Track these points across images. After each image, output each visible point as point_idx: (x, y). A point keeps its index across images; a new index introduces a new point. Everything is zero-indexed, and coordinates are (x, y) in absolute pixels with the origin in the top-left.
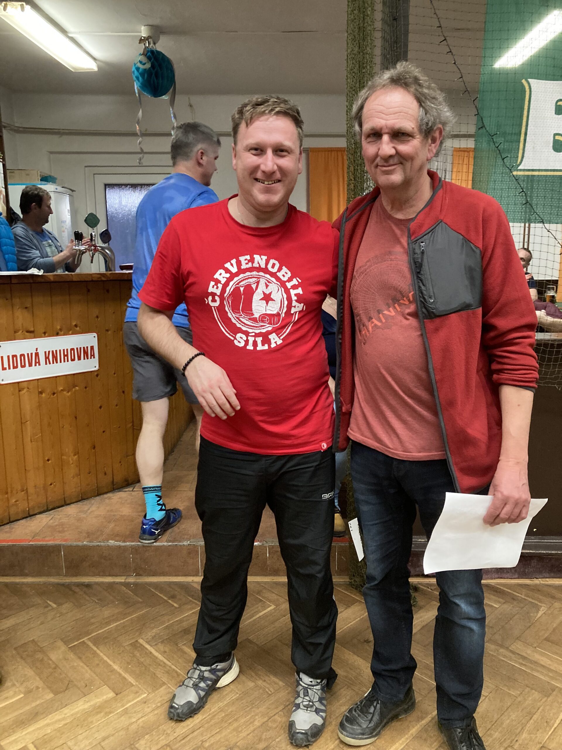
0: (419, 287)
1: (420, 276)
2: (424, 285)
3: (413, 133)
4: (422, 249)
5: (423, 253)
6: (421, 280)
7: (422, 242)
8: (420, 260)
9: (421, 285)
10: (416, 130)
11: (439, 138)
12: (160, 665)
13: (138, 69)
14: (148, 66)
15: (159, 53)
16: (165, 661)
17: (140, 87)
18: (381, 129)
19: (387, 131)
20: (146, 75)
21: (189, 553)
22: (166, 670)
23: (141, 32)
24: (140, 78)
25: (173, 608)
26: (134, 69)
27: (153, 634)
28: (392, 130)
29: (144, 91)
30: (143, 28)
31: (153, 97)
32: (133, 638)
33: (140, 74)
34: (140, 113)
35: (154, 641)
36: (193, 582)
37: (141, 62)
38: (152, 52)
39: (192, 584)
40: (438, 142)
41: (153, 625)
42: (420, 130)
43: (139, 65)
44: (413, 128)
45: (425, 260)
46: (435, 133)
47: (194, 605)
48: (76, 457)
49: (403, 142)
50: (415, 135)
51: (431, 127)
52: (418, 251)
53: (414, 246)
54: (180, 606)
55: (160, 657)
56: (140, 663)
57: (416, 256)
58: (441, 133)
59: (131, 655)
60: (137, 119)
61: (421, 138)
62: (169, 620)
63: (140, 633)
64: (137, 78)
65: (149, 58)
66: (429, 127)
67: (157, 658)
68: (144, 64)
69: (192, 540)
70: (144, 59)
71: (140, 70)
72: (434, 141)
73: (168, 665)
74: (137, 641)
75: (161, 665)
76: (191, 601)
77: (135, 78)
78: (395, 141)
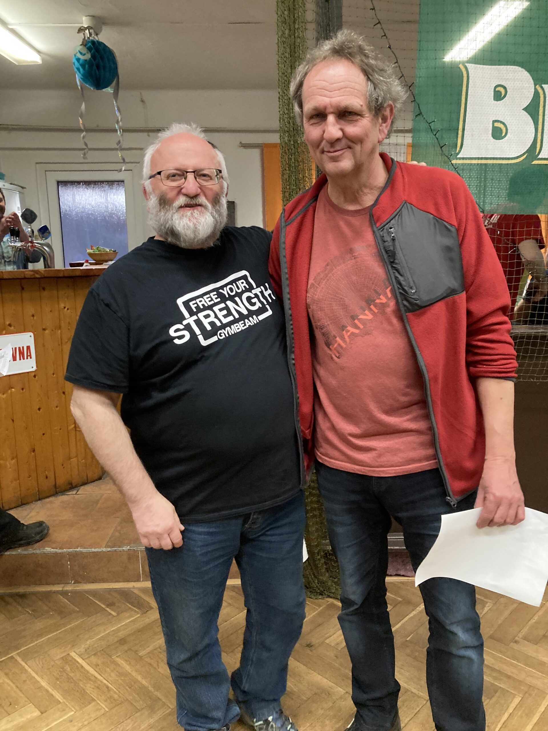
0: (396, 278)
1: (394, 265)
2: (401, 275)
3: (362, 111)
4: (393, 235)
5: (393, 240)
6: (397, 270)
7: (391, 228)
8: (392, 248)
9: (397, 275)
10: (365, 108)
11: (391, 116)
12: (90, 680)
13: (78, 60)
14: (88, 56)
15: (100, 43)
16: (97, 675)
17: (81, 78)
18: (325, 108)
19: (331, 110)
20: (87, 66)
21: (129, 558)
22: (96, 685)
23: (82, 23)
24: (81, 69)
25: (110, 617)
26: (74, 60)
27: (87, 646)
28: (338, 109)
29: (86, 83)
30: (84, 18)
31: (95, 90)
32: (64, 652)
33: (81, 65)
34: (83, 106)
35: (87, 654)
36: (134, 588)
37: (81, 53)
38: (93, 42)
39: (132, 590)
40: (389, 121)
41: (87, 636)
42: (370, 109)
43: (79, 55)
44: (362, 106)
45: (398, 247)
46: (385, 111)
47: (133, 612)
48: (14, 461)
49: (352, 122)
50: (364, 113)
51: (381, 104)
52: (387, 238)
53: (381, 233)
54: (118, 614)
55: (91, 670)
56: (69, 679)
57: (386, 244)
58: (391, 110)
59: (62, 670)
60: (80, 112)
61: (371, 116)
62: (105, 630)
63: (73, 646)
64: (78, 69)
65: (89, 49)
66: (379, 103)
67: (88, 672)
68: (84, 55)
69: (132, 545)
70: (85, 51)
71: (81, 62)
72: (385, 120)
73: (99, 680)
74: (69, 654)
75: (92, 680)
76: (130, 608)
77: (76, 70)
78: (343, 122)
